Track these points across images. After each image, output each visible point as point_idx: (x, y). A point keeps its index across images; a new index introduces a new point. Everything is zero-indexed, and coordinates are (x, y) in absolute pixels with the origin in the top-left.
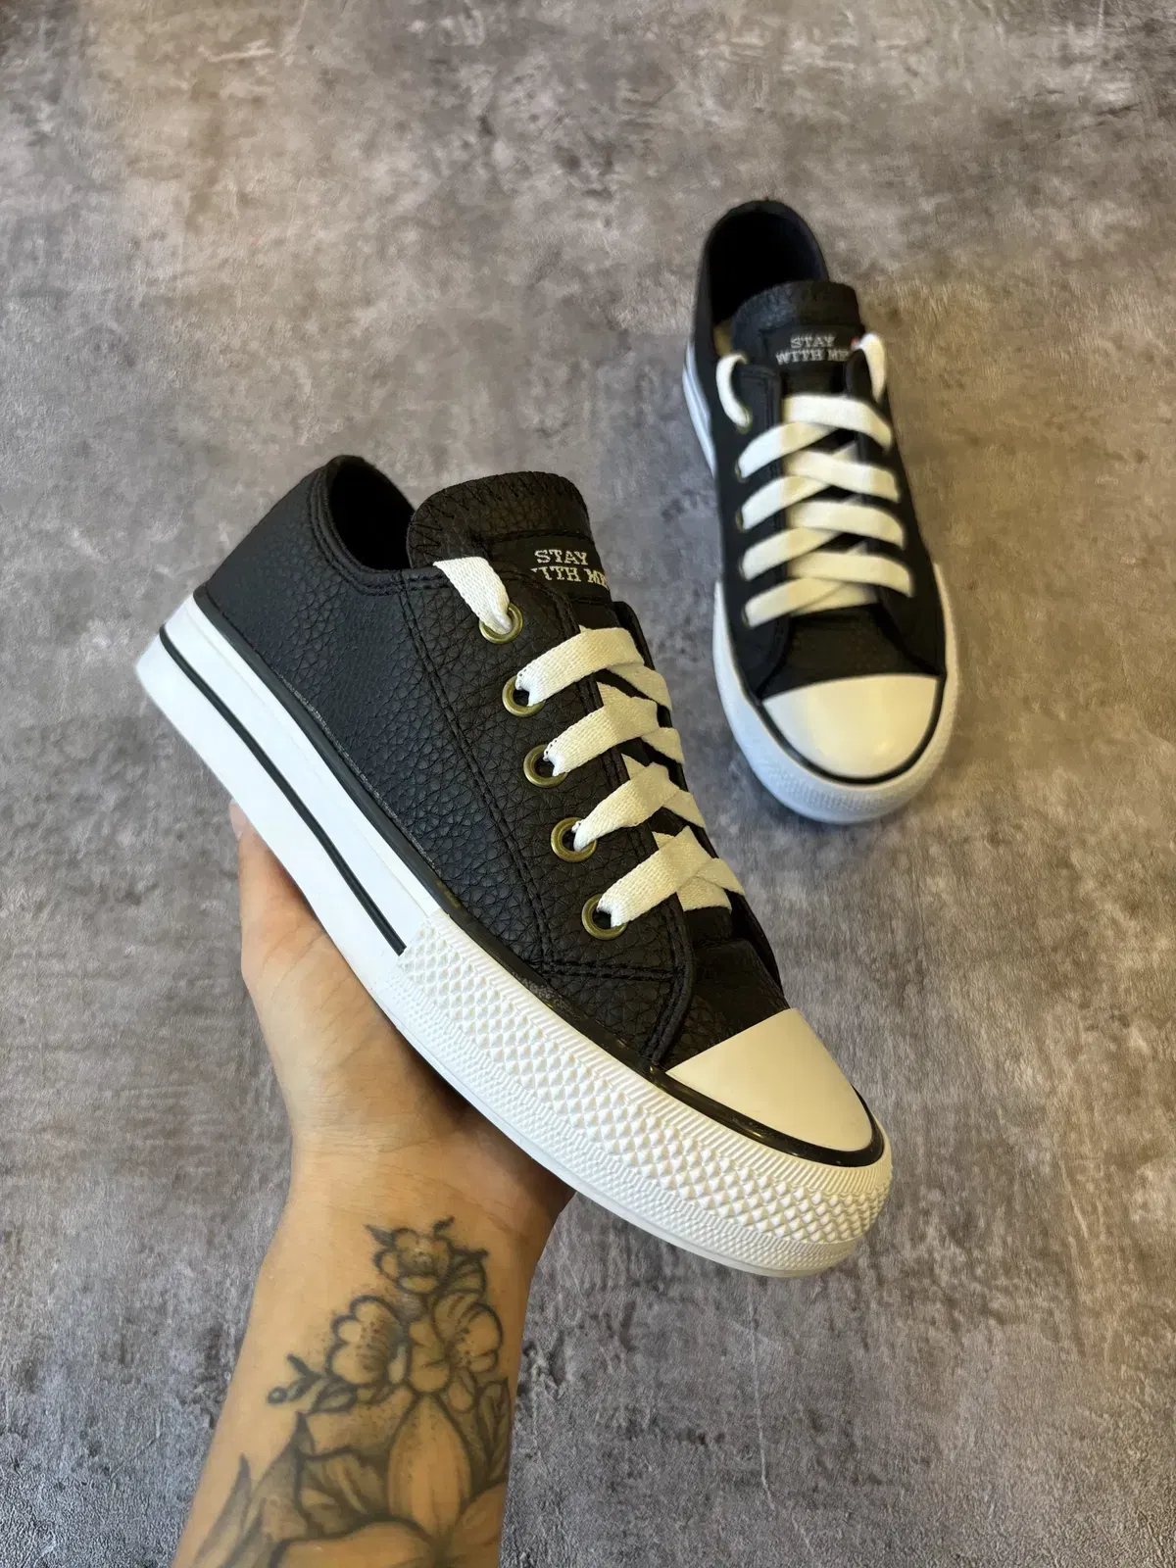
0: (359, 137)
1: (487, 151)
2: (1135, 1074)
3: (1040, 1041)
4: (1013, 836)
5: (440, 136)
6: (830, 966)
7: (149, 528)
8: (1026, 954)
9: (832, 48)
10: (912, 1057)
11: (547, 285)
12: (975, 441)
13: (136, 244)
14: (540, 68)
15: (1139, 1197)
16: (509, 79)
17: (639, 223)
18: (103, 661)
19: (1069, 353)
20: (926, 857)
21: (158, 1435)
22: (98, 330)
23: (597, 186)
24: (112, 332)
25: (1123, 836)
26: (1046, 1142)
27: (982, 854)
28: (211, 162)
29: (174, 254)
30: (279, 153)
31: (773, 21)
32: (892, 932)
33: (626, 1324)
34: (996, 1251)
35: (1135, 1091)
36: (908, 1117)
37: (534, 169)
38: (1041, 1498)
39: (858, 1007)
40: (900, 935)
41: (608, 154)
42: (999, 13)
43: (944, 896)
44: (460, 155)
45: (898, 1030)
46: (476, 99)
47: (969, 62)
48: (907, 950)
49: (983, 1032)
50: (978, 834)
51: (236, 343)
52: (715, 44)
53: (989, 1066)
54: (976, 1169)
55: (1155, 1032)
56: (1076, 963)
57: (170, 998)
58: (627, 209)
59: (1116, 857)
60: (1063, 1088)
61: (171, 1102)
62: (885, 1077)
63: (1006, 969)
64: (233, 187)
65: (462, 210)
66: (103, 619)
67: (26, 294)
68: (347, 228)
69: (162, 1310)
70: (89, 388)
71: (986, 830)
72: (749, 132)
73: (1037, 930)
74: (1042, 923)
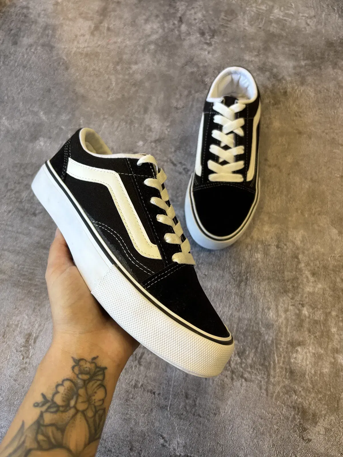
0: (144, 17)
1: (180, 27)
2: (302, 321)
3: (277, 306)
4: (284, 247)
5: (167, 21)
6: (221, 272)
7: (62, 115)
8: (279, 280)
9: (286, 14)
10: (239, 302)
11: (187, 67)
12: (300, 133)
13: (76, 36)
14: (200, 6)
15: (294, 355)
16: (190, 8)
17: (218, 54)
18: (41, 149)
19: (334, 113)
20: (257, 247)
21: (8, 358)
22: (60, 58)
23: (208, 41)
24: (64, 59)
25: (316, 253)
26: (271, 334)
27: (273, 250)
28: (102, 18)
29: (86, 41)
30: (121, 18)
31: (271, 3)
32: (242, 266)
33: (141, 358)
34: (249, 361)
35: (301, 326)
36: (233, 319)
37: (191, 34)
38: (246, 433)
39: (226, 285)
40: (243, 268)
41: (214, 33)
42: (338, 11)
43: (259, 259)
44: (171, 26)
45: (236, 294)
46: (180, 12)
47: (325, 24)
48: (245, 272)
49: (261, 300)
50: (273, 244)
51: (97, 69)
52: (252, 7)
53: (260, 310)
54: (250, 337)
55: (311, 310)
56: (293, 287)
57: (38, 243)
58: (216, 49)
59: (312, 259)
60: (280, 320)
61: (32, 271)
62: (230, 306)
63: (272, 284)
64: (106, 25)
65: (168, 42)
66: (43, 137)
67: (43, 45)
68: (135, 42)
69: (17, 326)
70: (54, 74)
71: (276, 243)
72: (256, 33)
73: (284, 275)
74: (286, 273)
